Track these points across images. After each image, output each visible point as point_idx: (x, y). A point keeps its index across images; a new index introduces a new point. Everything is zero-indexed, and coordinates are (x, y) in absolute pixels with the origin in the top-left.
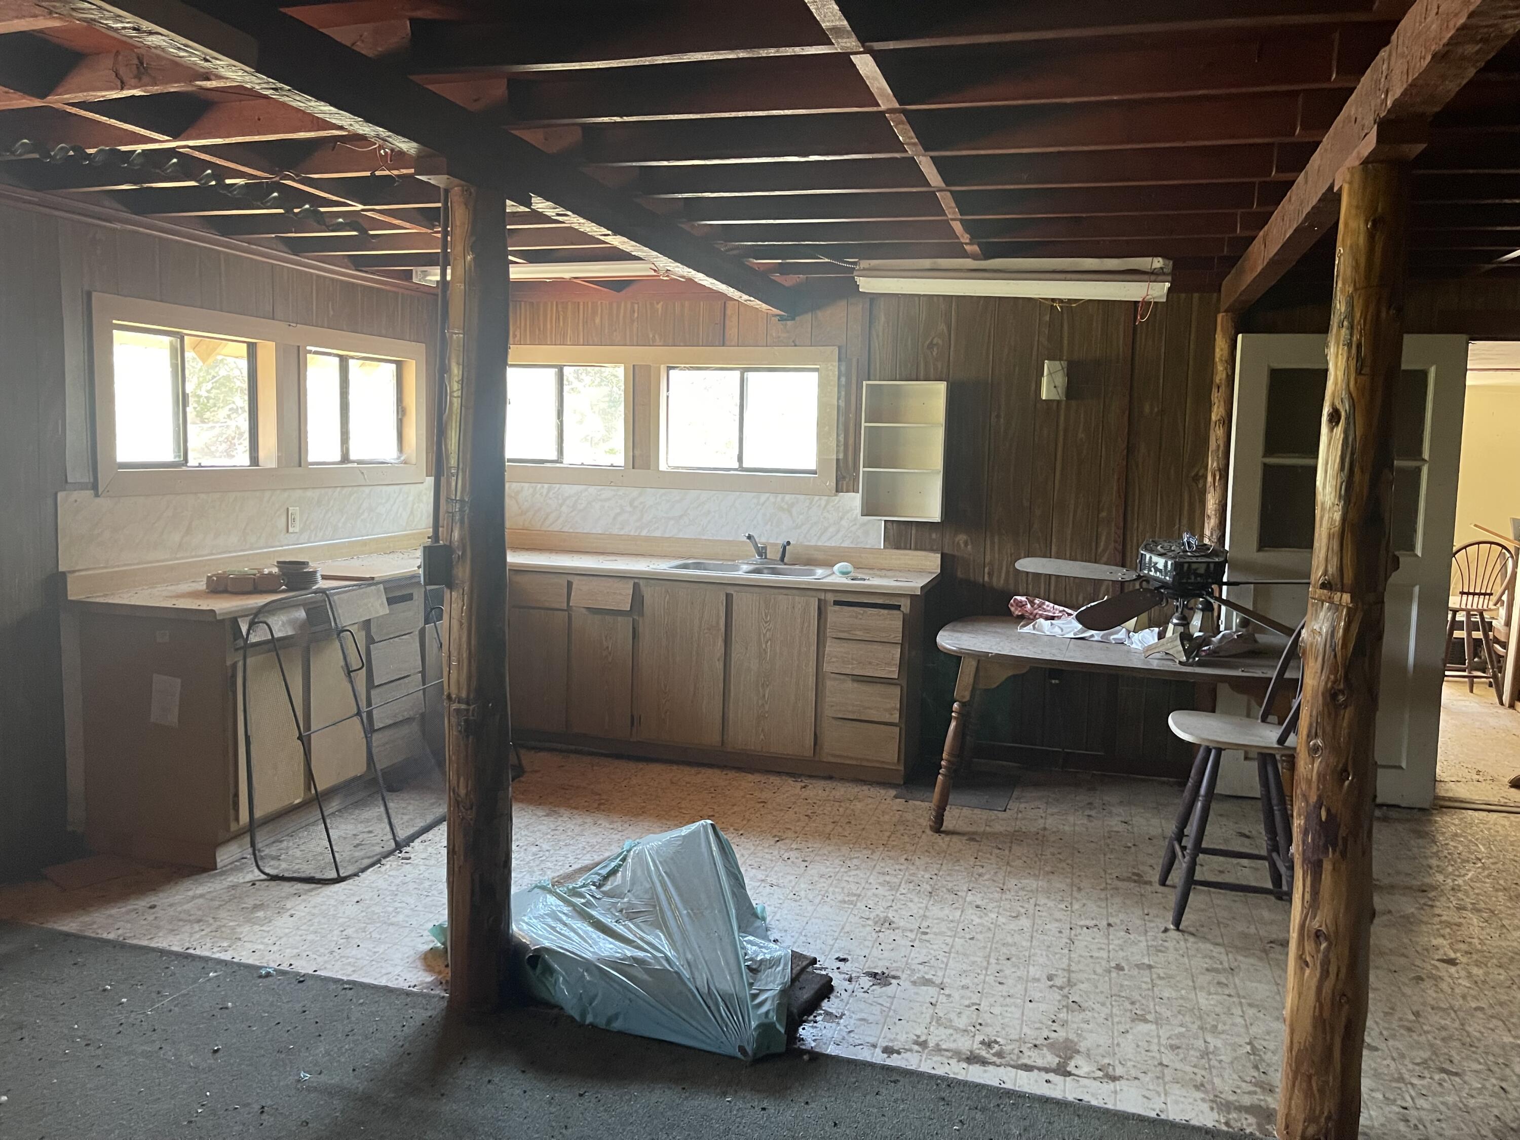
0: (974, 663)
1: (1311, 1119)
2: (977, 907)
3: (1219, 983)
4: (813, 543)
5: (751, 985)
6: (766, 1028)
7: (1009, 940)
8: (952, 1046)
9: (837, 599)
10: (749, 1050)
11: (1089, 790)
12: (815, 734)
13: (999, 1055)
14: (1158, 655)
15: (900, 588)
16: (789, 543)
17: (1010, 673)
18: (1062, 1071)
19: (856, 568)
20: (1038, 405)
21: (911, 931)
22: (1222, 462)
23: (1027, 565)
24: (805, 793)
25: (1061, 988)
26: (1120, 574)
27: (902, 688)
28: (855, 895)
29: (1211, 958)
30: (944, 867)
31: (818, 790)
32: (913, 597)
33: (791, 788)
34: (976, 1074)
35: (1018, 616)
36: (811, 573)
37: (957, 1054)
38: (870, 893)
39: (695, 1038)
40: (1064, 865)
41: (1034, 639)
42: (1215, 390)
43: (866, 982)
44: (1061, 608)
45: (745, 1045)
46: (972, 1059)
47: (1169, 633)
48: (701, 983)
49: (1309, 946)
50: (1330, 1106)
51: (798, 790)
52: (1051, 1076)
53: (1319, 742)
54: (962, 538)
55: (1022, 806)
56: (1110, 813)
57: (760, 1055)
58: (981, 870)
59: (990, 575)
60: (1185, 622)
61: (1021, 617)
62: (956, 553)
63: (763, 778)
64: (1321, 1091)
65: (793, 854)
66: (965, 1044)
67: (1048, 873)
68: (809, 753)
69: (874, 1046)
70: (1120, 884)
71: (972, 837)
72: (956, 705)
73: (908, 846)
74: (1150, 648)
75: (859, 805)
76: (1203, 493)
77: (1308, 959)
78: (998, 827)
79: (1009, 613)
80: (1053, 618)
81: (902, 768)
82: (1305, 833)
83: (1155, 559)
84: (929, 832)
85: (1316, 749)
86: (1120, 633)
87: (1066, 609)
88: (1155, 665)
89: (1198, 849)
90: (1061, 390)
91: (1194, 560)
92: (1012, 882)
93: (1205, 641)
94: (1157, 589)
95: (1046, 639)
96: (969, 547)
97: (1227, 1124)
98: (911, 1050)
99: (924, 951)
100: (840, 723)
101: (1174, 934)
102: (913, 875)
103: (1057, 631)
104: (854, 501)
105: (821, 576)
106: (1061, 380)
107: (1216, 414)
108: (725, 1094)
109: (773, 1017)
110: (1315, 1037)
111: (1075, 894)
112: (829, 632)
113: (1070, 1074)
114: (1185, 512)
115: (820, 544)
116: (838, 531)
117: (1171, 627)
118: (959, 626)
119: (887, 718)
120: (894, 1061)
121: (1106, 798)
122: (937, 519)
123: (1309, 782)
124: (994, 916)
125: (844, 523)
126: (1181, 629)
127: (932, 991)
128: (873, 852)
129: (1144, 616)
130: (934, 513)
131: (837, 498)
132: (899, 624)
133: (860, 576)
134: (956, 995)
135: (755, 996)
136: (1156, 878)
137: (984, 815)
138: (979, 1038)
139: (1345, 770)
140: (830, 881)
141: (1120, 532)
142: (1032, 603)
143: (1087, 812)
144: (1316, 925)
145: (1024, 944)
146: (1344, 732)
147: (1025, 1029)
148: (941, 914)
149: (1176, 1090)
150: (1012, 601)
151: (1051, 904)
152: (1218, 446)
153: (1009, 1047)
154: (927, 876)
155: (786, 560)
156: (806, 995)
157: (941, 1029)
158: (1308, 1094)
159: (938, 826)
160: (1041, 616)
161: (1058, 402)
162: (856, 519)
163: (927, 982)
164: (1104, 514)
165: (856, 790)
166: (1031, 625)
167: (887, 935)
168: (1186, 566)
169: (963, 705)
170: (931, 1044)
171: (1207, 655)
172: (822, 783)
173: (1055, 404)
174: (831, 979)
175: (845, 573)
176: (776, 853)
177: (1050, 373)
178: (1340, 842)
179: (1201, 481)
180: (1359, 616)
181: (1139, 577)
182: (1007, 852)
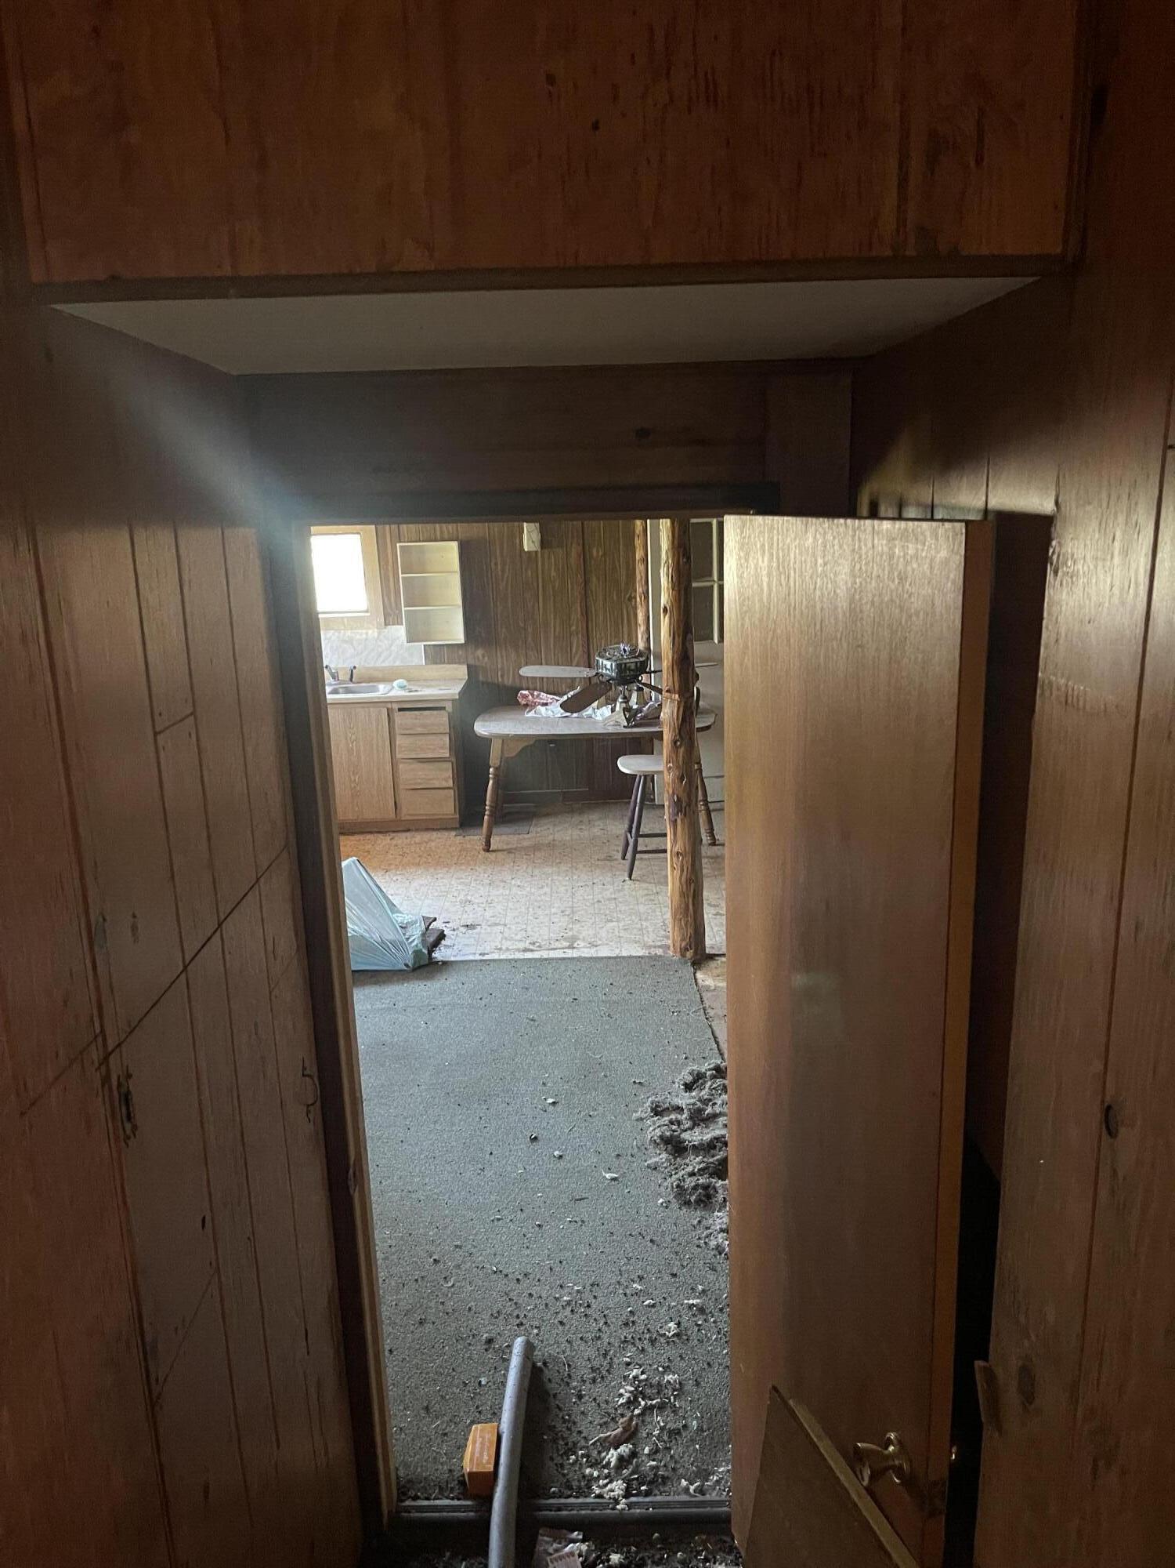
0: (500, 741)
1: (683, 940)
2: (519, 886)
3: (650, 900)
4: (371, 665)
5: (404, 934)
6: (417, 953)
7: (539, 898)
8: (514, 947)
9: (400, 707)
10: (410, 965)
11: (580, 814)
12: (395, 803)
13: (539, 946)
14: (612, 723)
15: (442, 695)
16: (355, 667)
17: (526, 744)
18: (571, 947)
19: (408, 681)
20: (523, 555)
21: (483, 903)
22: (645, 588)
23: (527, 671)
24: (394, 842)
25: (568, 915)
26: (586, 673)
27: (452, 764)
28: (445, 892)
29: (647, 889)
30: (495, 870)
31: (402, 839)
32: (453, 700)
33: (383, 841)
34: (529, 955)
35: (524, 705)
36: (375, 690)
37: (518, 950)
38: (453, 890)
39: (382, 965)
40: (566, 857)
41: (536, 720)
42: (636, 538)
43: (463, 930)
44: (552, 696)
45: (407, 962)
46: (526, 950)
47: (617, 708)
48: (376, 936)
49: (675, 859)
50: (690, 931)
51: (389, 841)
52: (566, 950)
53: (671, 765)
54: (480, 652)
55: (539, 829)
56: (594, 825)
57: (416, 966)
58: (517, 868)
59: (502, 676)
60: (626, 700)
61: (527, 705)
62: (477, 663)
63: (361, 837)
64: (686, 925)
65: (399, 878)
66: (521, 946)
67: (557, 864)
68: (392, 816)
69: (475, 954)
70: (600, 863)
71: (509, 851)
72: (491, 770)
73: (471, 863)
74: (606, 719)
75: (433, 844)
76: (635, 608)
77: (675, 866)
78: (525, 844)
79: (518, 703)
80: (546, 704)
81: (458, 816)
82: (669, 808)
83: (605, 662)
84: (482, 852)
85: (670, 768)
86: (589, 711)
87: (555, 697)
88: (611, 730)
89: (638, 835)
90: (537, 544)
91: (628, 661)
92: (536, 872)
93: (639, 710)
94: (608, 681)
95: (544, 720)
96: (486, 658)
97: (649, 953)
98: (493, 952)
99: (491, 911)
100: (411, 792)
101: (628, 882)
102: (478, 876)
103: (550, 713)
104: (400, 631)
105: (382, 691)
106: (536, 537)
107: (639, 554)
108: (403, 984)
109: (420, 946)
110: (681, 901)
111: (574, 871)
112: (397, 731)
113: (574, 948)
114: (625, 621)
115: (377, 665)
116: (390, 655)
117: (618, 704)
118: (487, 716)
119: (444, 784)
120: (486, 957)
121: (591, 817)
122: (463, 642)
123: (669, 784)
124: (528, 889)
125: (393, 648)
126: (624, 705)
127: (500, 928)
128: (450, 869)
129: (603, 699)
130: (460, 638)
131: (386, 630)
132: (446, 719)
133: (414, 688)
134: (513, 927)
135: (408, 939)
136: (620, 855)
137: (516, 837)
138: (528, 942)
139: (683, 776)
140: (427, 887)
141: (586, 639)
142: (533, 695)
143: (579, 827)
144: (676, 850)
145: (547, 899)
146: (681, 759)
147: (551, 935)
148: (498, 893)
149: (626, 946)
150: (519, 695)
151: (561, 878)
152: (642, 577)
153: (544, 943)
154: (486, 875)
155: (353, 680)
156: (431, 939)
157: (508, 942)
158: (681, 928)
159: (487, 848)
160: (539, 704)
161: (536, 552)
162: (402, 644)
163: (496, 924)
164: (574, 628)
165: (429, 835)
166: (533, 711)
167: (469, 908)
168: (623, 666)
169: (496, 769)
170: (504, 948)
171: (641, 719)
172: (404, 835)
173: (534, 554)
174: (444, 931)
175: (402, 687)
176: (387, 878)
177: (528, 532)
178: (683, 810)
179: (633, 600)
180: (683, 704)
181: (597, 674)
182: (532, 856)
